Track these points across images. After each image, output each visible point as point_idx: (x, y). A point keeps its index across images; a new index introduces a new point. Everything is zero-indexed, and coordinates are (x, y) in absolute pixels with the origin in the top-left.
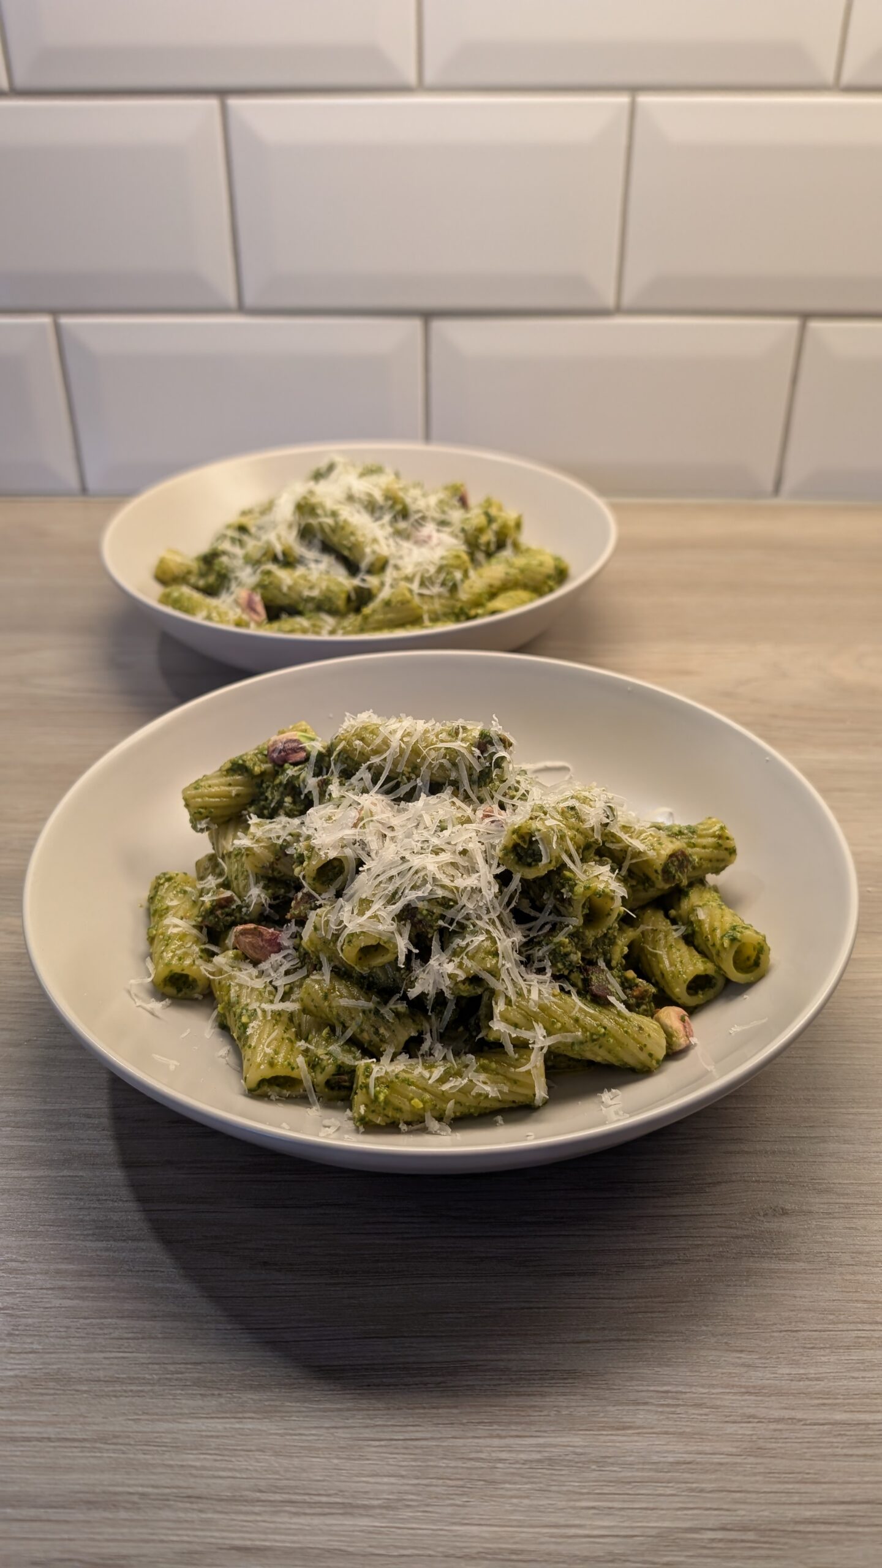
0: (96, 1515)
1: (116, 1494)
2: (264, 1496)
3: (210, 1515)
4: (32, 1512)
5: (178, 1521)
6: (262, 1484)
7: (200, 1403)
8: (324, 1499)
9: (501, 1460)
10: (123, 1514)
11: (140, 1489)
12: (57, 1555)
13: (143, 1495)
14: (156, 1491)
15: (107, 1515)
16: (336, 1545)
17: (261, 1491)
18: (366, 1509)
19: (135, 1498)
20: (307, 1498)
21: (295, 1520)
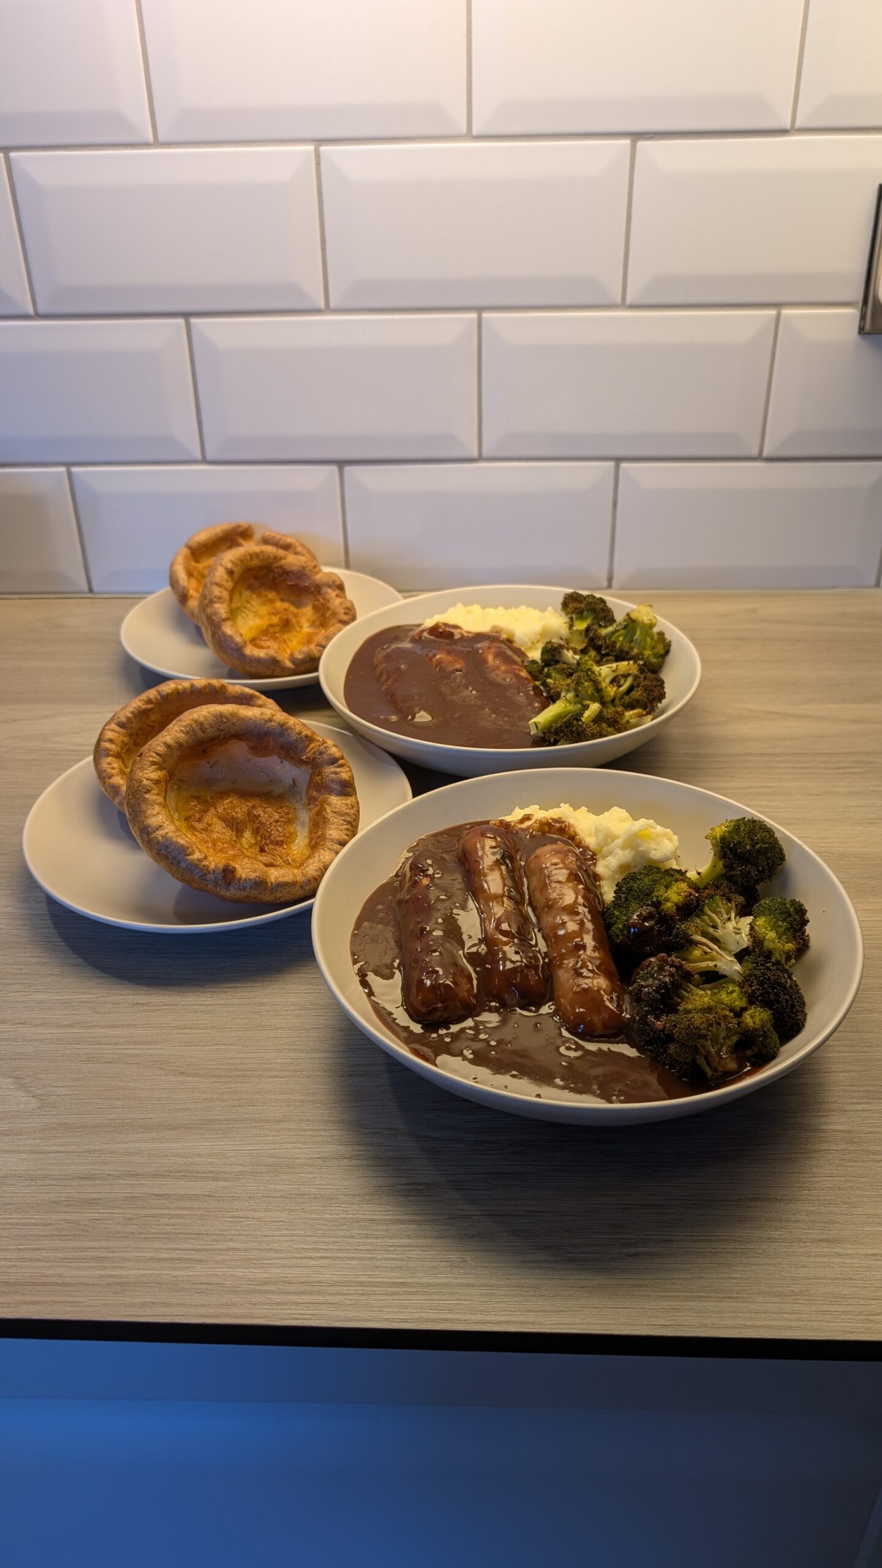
0: (83, 1182)
1: (94, 1174)
2: (171, 1174)
3: (143, 1182)
4: (51, 1182)
5: (127, 1184)
6: (171, 1169)
7: (141, 1135)
8: (202, 1175)
9: (297, 1158)
10: (98, 1182)
11: (107, 1172)
12: (63, 1199)
13: (109, 1175)
14: (115, 1173)
15: (90, 1182)
16: (207, 1193)
17: (170, 1172)
18: (226, 1180)
19: (105, 1176)
20: (194, 1174)
21: (187, 1183)
